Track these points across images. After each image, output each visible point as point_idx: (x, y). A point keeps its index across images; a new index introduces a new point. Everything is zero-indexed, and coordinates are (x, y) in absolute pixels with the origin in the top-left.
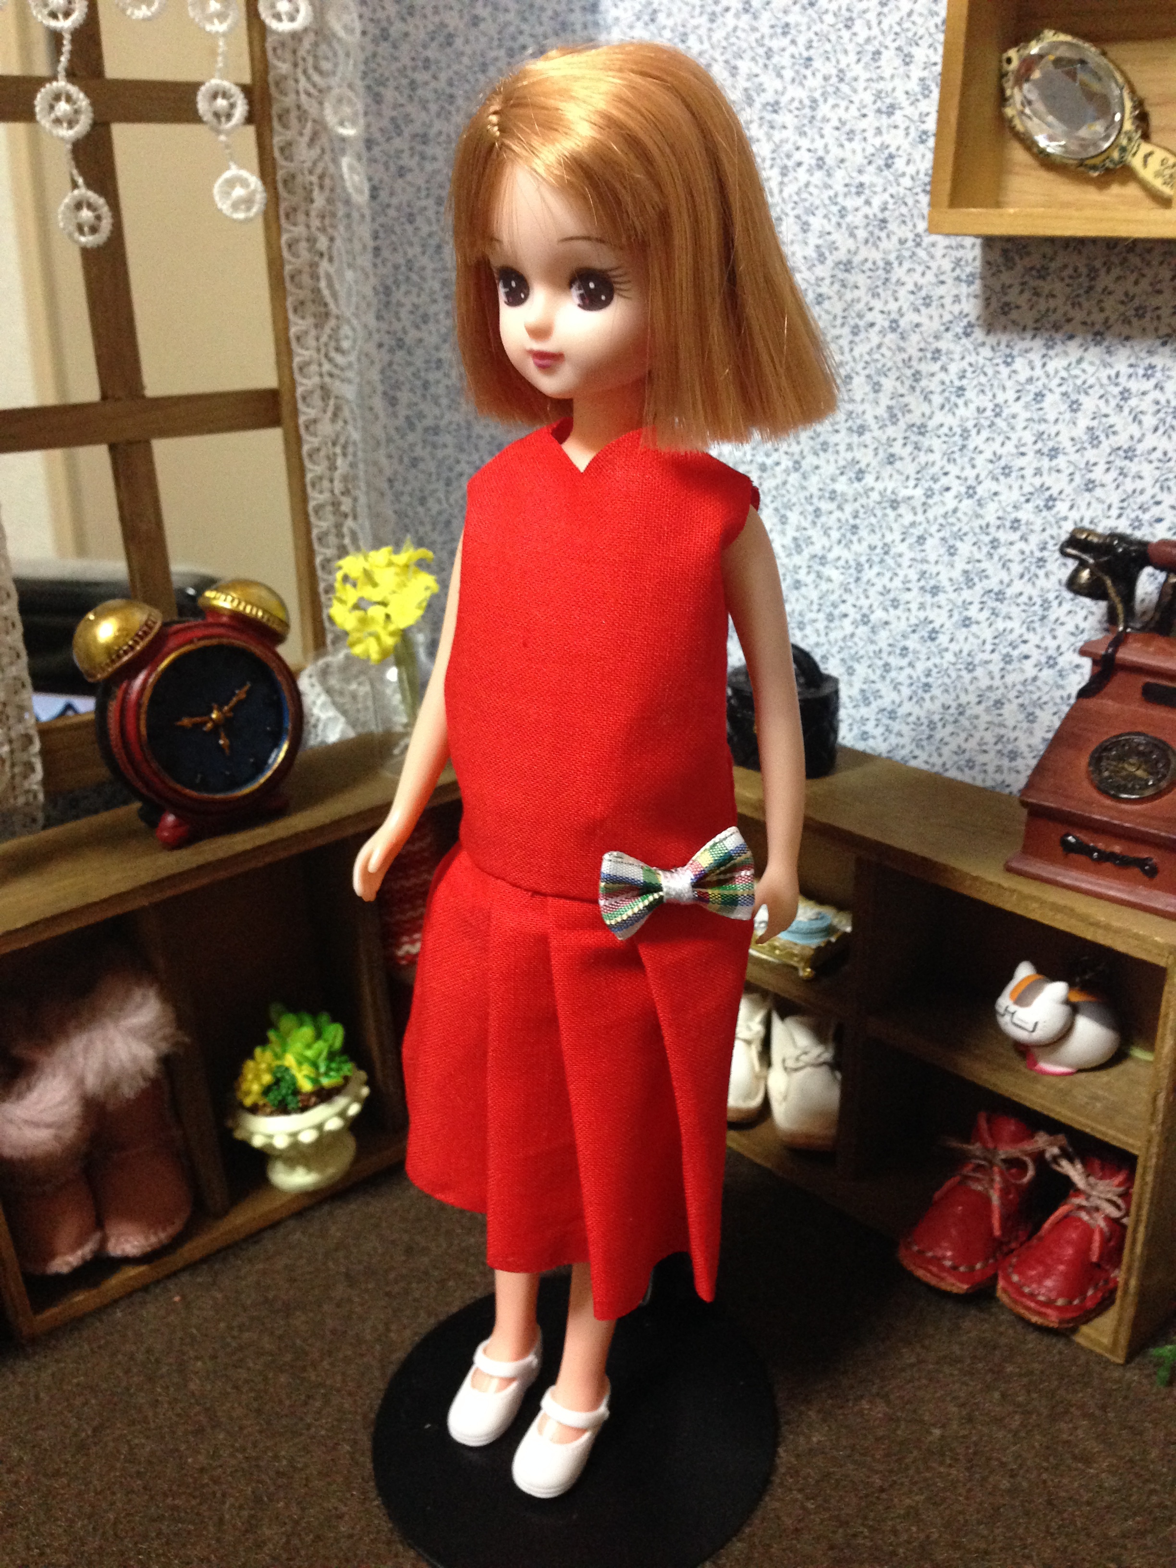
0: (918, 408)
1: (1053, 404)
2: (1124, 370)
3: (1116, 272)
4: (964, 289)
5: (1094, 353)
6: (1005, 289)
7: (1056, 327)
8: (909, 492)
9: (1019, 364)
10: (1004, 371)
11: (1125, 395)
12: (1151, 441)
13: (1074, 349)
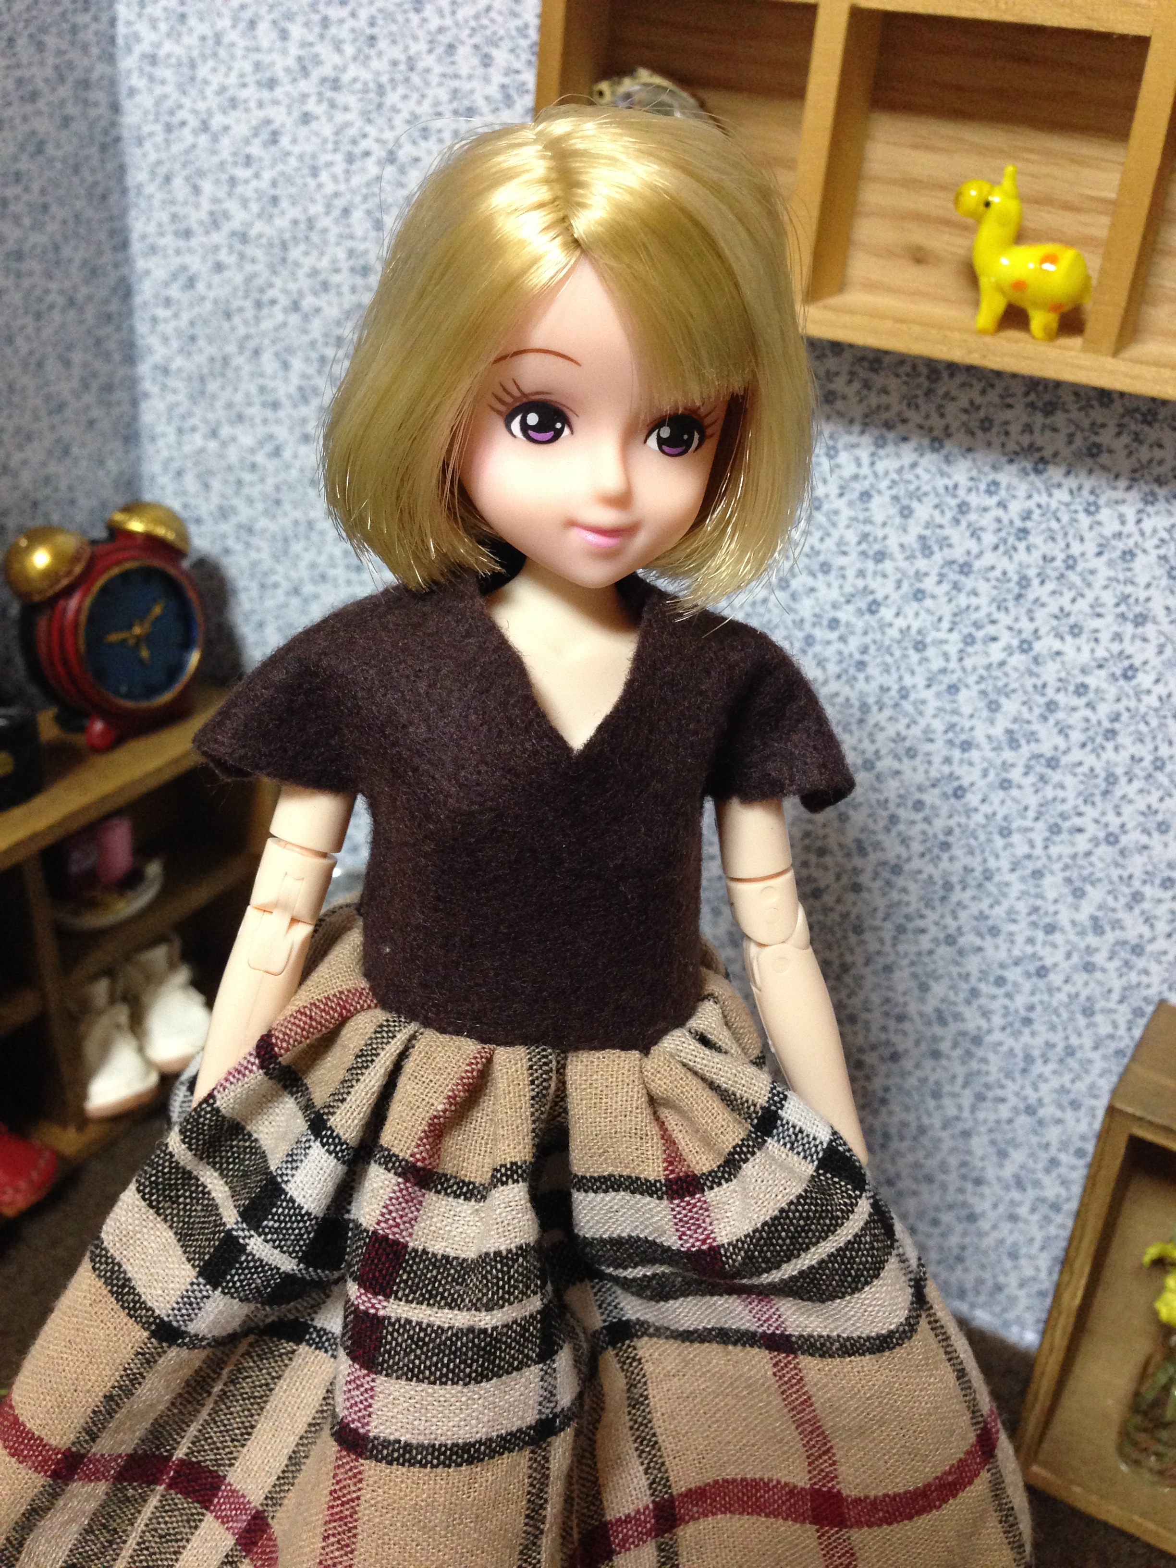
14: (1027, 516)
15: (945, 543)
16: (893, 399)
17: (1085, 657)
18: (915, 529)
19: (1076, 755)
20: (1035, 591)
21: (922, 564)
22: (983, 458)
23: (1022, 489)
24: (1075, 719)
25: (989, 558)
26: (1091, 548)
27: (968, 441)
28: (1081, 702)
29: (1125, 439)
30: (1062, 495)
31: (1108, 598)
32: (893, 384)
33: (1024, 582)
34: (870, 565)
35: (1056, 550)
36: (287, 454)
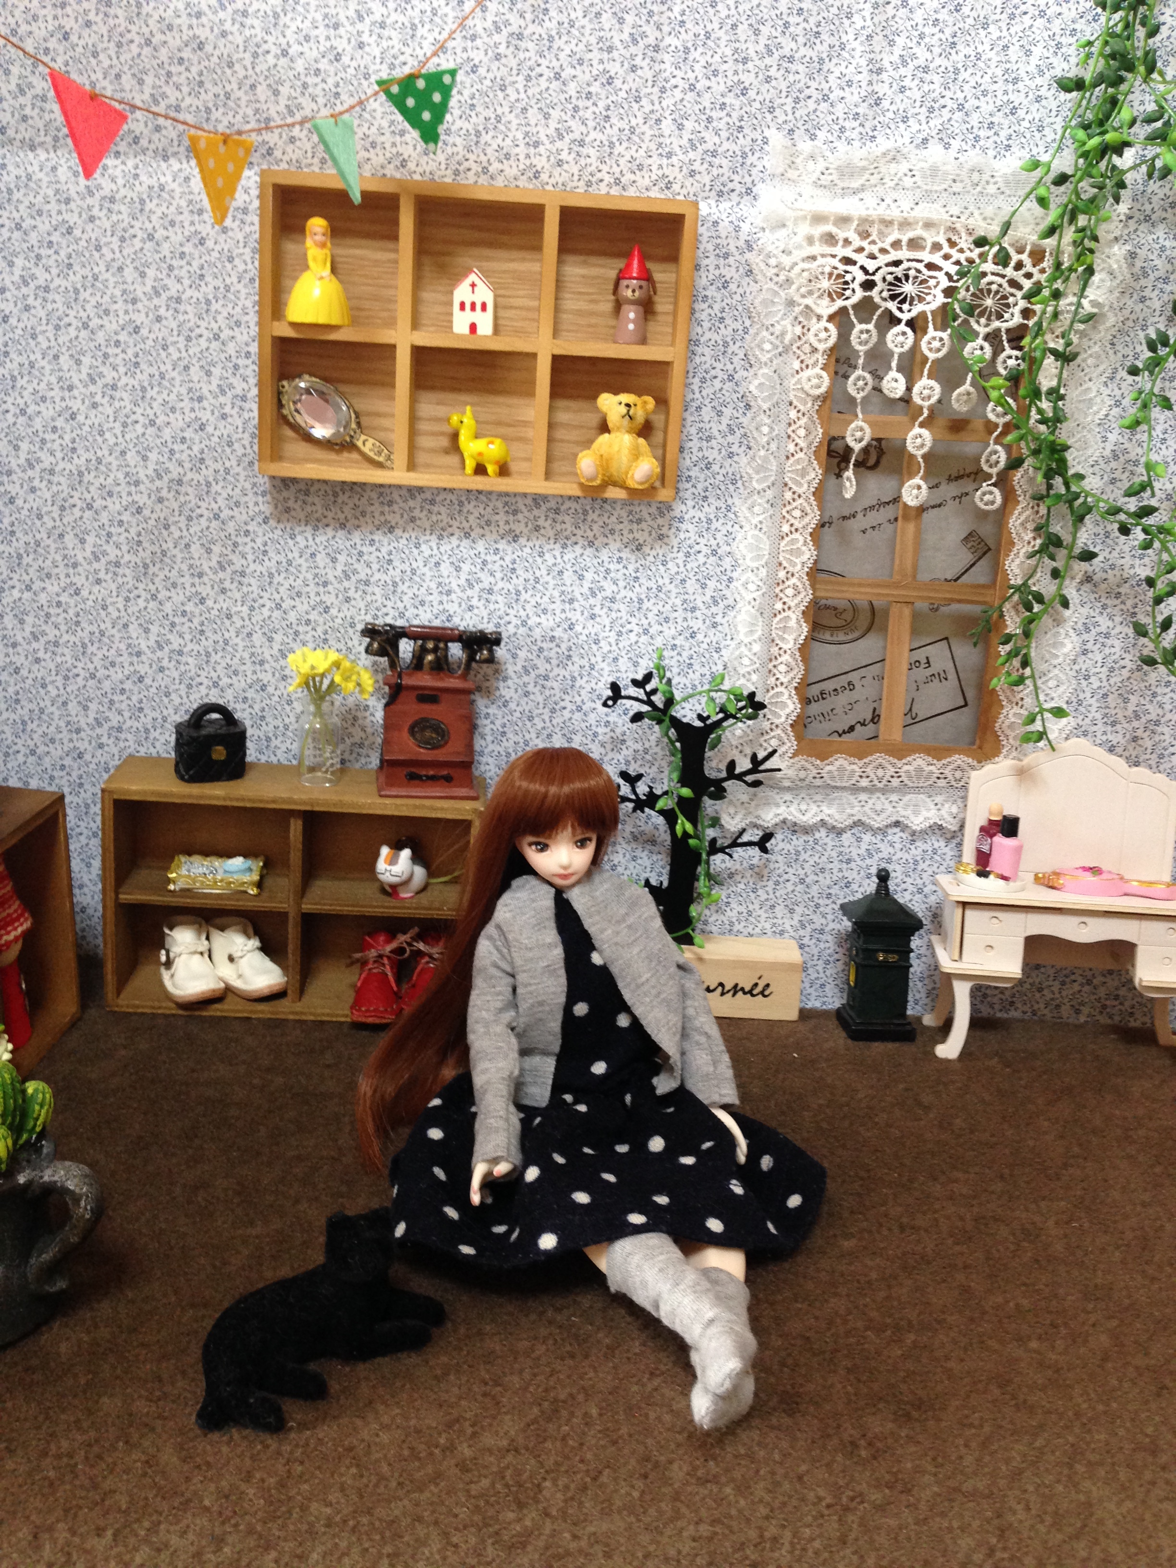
0: (239, 563)
1: (321, 559)
2: (359, 542)
3: (348, 494)
4: (260, 499)
5: (341, 533)
6: (286, 500)
7: (318, 520)
8: (239, 608)
9: (299, 538)
10: (291, 542)
11: (361, 554)
12: (377, 576)
13: (330, 532)
14: (514, 562)
15: (479, 581)
16: (444, 516)
17: (551, 623)
18: (464, 576)
19: (556, 671)
20: (524, 596)
21: (469, 592)
22: (491, 537)
23: (509, 550)
24: (553, 654)
25: (501, 584)
26: (544, 572)
27: (481, 531)
28: (553, 645)
29: (549, 522)
30: (527, 550)
31: (556, 594)
32: (443, 510)
33: (518, 593)
34: (445, 598)
35: (529, 576)
36: (84, 593)
